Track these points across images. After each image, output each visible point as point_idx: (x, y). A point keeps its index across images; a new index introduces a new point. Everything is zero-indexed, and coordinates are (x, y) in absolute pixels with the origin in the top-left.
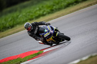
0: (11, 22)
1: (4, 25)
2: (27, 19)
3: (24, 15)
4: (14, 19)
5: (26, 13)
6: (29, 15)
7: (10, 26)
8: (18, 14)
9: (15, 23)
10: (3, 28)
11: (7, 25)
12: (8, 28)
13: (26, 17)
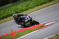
0: (26, 7)
1: (21, 9)
2: (35, 5)
3: (34, 3)
4: (27, 5)
5: (35, 2)
6: (36, 3)
7: (25, 10)
8: (30, 2)
9: (28, 8)
10: (20, 11)
11: (23, 9)
12: (24, 11)
13: (35, 4)
